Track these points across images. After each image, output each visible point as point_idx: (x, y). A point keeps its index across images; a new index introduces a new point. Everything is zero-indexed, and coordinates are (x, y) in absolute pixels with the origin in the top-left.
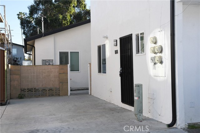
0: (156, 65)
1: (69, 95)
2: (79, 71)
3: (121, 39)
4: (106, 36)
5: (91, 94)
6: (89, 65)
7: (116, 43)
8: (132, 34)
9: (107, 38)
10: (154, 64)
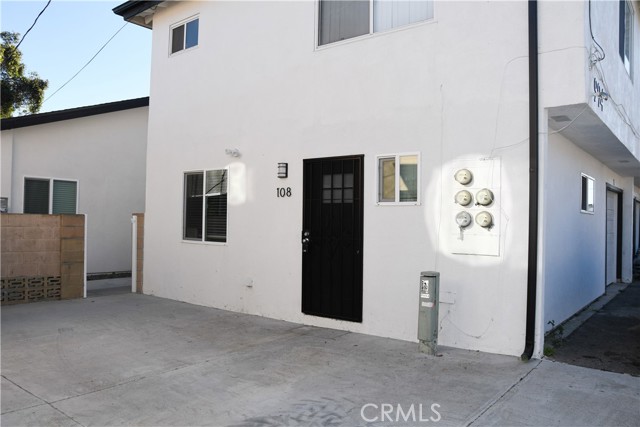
0: (467, 231)
1: (85, 296)
3: (309, 165)
4: (233, 150)
5: (139, 291)
6: (134, 218)
9: (236, 155)
10: (463, 227)
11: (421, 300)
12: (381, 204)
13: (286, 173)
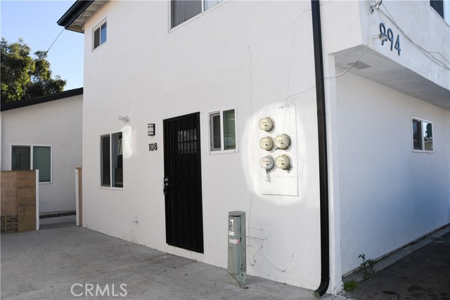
0: (272, 173)
1: (37, 229)
2: (50, 181)
3: (167, 123)
4: (124, 116)
5: (81, 225)
6: (77, 171)
7: (152, 129)
8: (199, 113)
9: (126, 120)
10: (268, 170)
11: (230, 237)
12: (212, 152)
13: (154, 132)
